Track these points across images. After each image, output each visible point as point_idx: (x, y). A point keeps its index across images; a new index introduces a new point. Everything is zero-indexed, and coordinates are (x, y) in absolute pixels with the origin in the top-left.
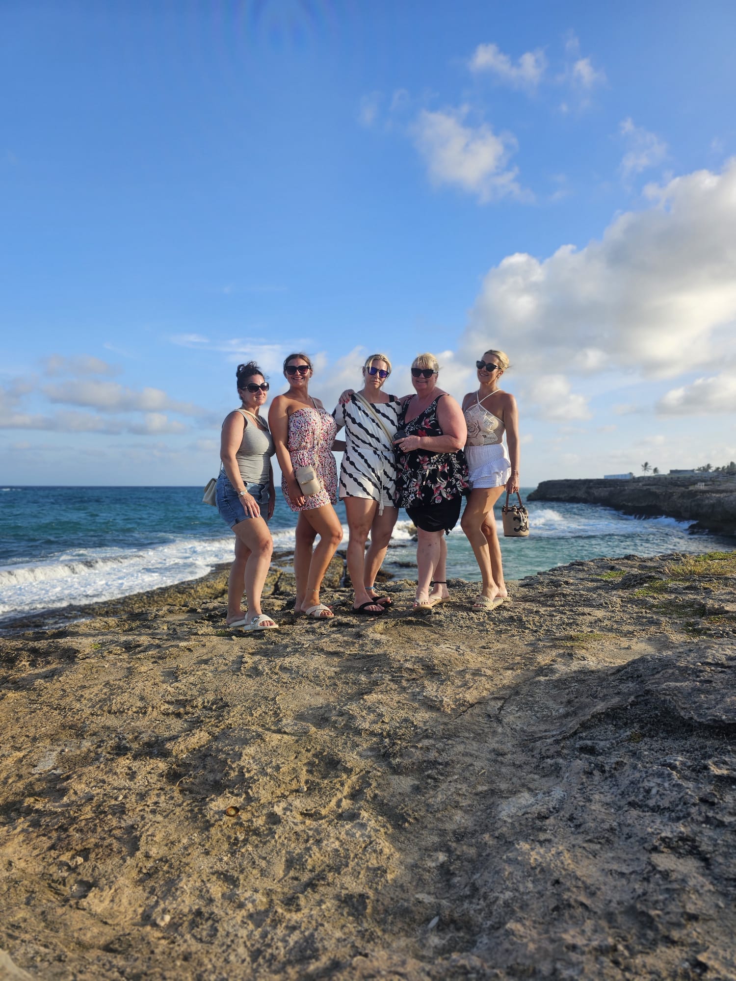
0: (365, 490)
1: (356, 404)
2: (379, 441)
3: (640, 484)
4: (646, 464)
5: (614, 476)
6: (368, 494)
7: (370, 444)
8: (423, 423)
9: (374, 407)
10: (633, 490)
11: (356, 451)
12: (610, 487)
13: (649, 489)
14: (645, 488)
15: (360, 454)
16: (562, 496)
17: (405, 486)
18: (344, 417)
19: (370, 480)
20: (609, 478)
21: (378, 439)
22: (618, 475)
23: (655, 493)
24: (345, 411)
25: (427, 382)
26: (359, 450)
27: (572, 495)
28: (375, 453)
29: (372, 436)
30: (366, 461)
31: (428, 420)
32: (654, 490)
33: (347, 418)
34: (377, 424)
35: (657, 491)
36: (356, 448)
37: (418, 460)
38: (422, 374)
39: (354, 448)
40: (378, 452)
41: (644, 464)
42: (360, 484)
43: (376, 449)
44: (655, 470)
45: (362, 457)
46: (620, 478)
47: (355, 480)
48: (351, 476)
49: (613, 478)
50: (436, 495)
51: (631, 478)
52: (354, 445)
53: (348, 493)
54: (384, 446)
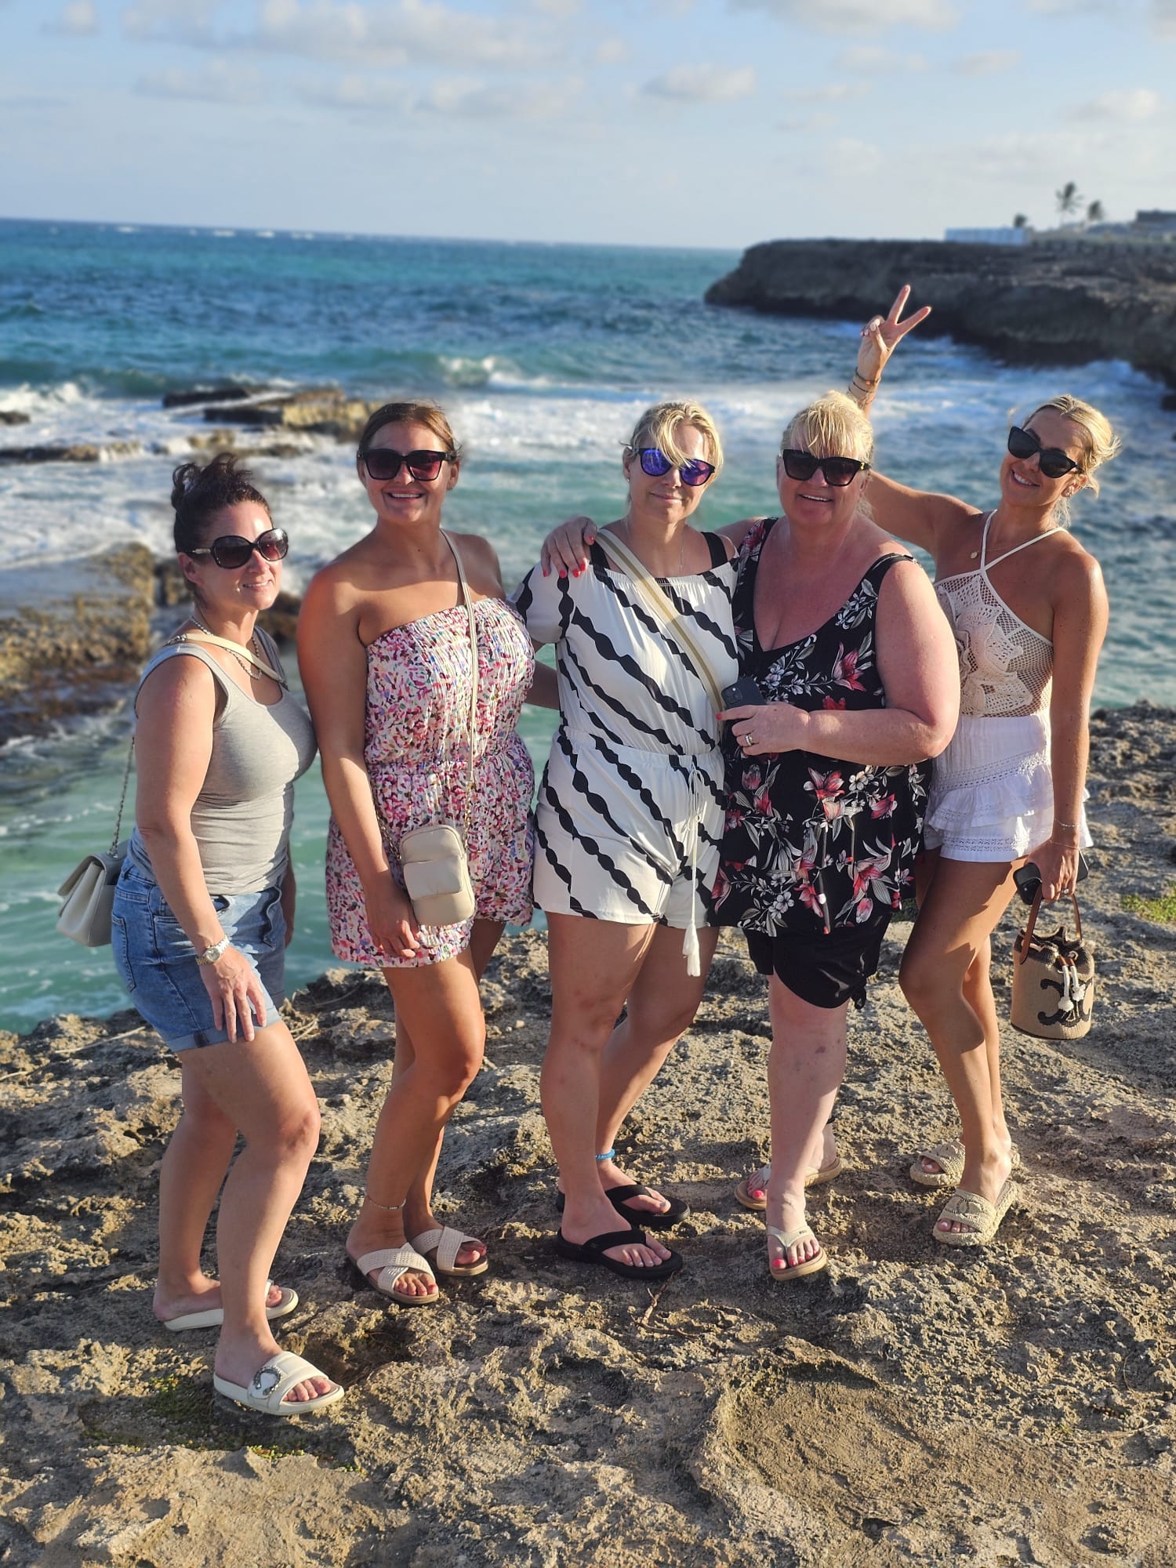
0: (634, 896)
1: (609, 583)
2: (690, 723)
3: (1057, 268)
4: (1070, 189)
5: (976, 232)
6: (644, 908)
7: (661, 736)
8: (838, 670)
9: (670, 591)
10: (1035, 289)
11: (611, 757)
12: (962, 270)
13: (1081, 289)
14: (1070, 284)
15: (625, 771)
16: (814, 294)
17: (753, 862)
18: (564, 624)
19: (651, 861)
20: (961, 239)
21: (686, 716)
22: (989, 232)
23: (1099, 303)
24: (566, 605)
25: (831, 501)
26: (625, 755)
27: (846, 291)
28: (674, 762)
29: (669, 704)
30: (646, 796)
31: (852, 659)
32: (1098, 294)
33: (575, 631)
34: (685, 659)
35: (1107, 297)
36: (611, 745)
37: (808, 786)
38: (820, 473)
39: (600, 744)
40: (685, 761)
41: (1062, 190)
42: (621, 879)
43: (679, 749)
44: (1095, 210)
45: (634, 782)
46: (994, 240)
47: (606, 862)
48: (590, 846)
49: (971, 239)
50: (860, 895)
51: (1029, 239)
52: (601, 733)
53: (575, 904)
54: (704, 734)
